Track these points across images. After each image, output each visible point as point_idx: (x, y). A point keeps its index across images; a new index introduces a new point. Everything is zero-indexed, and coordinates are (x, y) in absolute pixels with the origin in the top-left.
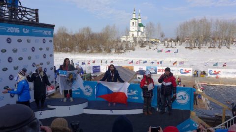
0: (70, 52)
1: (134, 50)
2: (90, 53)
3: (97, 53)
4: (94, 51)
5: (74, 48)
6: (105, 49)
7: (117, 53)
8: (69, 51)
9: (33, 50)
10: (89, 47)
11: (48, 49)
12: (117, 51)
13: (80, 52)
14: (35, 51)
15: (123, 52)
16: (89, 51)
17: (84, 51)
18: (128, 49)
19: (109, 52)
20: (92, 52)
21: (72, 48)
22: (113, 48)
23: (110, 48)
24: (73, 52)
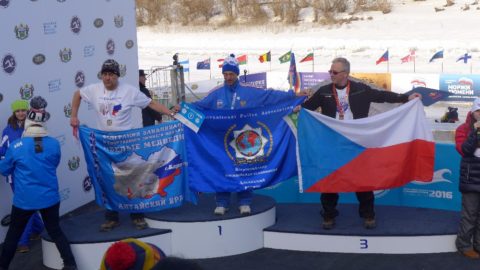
0: (152, 23)
1: (387, 11)
2: (223, 25)
3: (248, 24)
4: (239, 20)
5: (163, 7)
6: (278, 12)
7: (324, 23)
8: (146, 20)
9: (75, 26)
10: (218, 6)
11: (119, 23)
12: (321, 17)
13: (185, 24)
14: (82, 29)
15: (348, 21)
16: (221, 18)
17: (202, 18)
18: (365, 9)
19: (294, 20)
20: (229, 23)
21: (158, 9)
22: (307, 5)
23: (298, 7)
24: (162, 24)
